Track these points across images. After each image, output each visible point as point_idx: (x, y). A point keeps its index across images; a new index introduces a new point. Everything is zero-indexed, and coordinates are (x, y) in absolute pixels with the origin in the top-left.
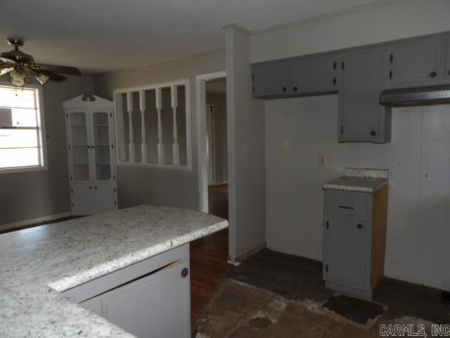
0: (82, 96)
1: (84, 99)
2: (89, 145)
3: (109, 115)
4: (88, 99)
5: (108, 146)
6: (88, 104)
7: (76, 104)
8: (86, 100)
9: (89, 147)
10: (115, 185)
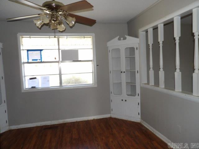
0: (118, 37)
1: (119, 39)
2: (122, 71)
3: (136, 49)
4: (122, 39)
5: (135, 72)
6: (122, 42)
7: (115, 43)
8: (121, 40)
9: (122, 72)
10: (139, 101)
